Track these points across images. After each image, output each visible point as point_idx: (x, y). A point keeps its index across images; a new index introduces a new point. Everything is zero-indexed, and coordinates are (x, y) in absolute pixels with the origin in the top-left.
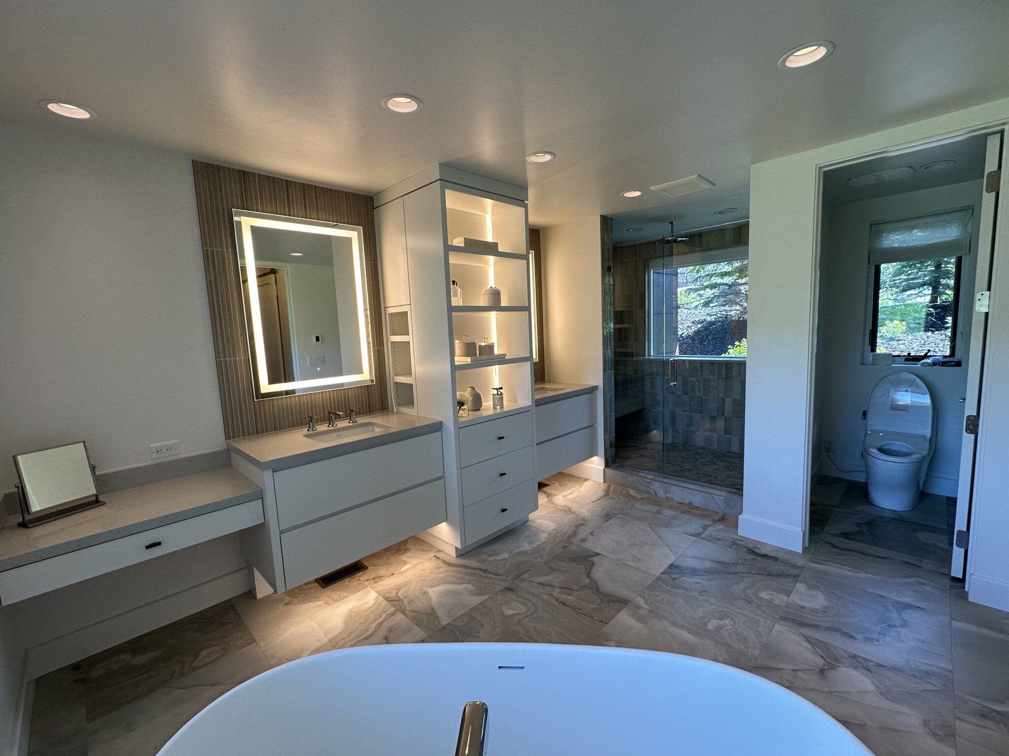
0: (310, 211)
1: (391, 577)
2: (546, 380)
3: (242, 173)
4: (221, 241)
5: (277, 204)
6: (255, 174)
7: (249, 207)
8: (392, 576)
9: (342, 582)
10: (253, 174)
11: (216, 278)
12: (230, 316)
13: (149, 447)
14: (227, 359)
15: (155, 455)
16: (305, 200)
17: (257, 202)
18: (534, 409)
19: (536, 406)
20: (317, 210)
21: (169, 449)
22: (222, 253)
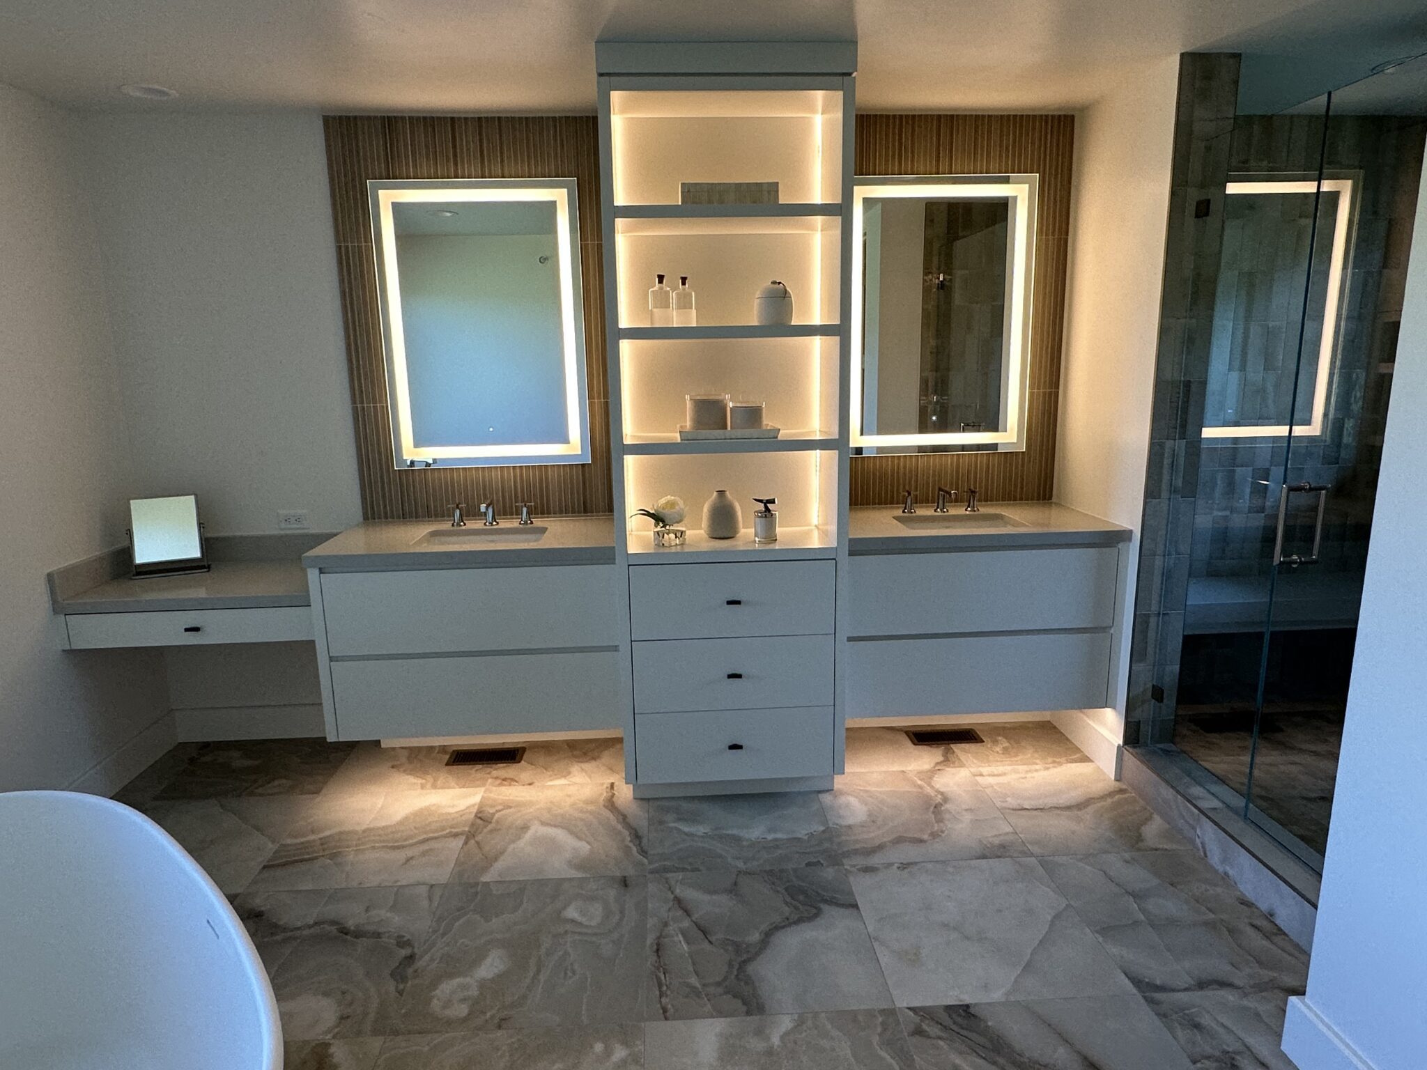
0: (489, 161)
1: (526, 787)
2: (1054, 499)
3: (386, 120)
4: (358, 232)
5: (437, 163)
6: (405, 117)
7: (394, 173)
8: (528, 787)
9: (470, 766)
10: (403, 118)
11: (351, 289)
12: (369, 342)
13: (278, 513)
14: (365, 405)
15: (283, 525)
16: (481, 146)
17: (407, 164)
18: (844, 558)
19: (852, 553)
20: (502, 161)
21: (298, 520)
22: (360, 248)
